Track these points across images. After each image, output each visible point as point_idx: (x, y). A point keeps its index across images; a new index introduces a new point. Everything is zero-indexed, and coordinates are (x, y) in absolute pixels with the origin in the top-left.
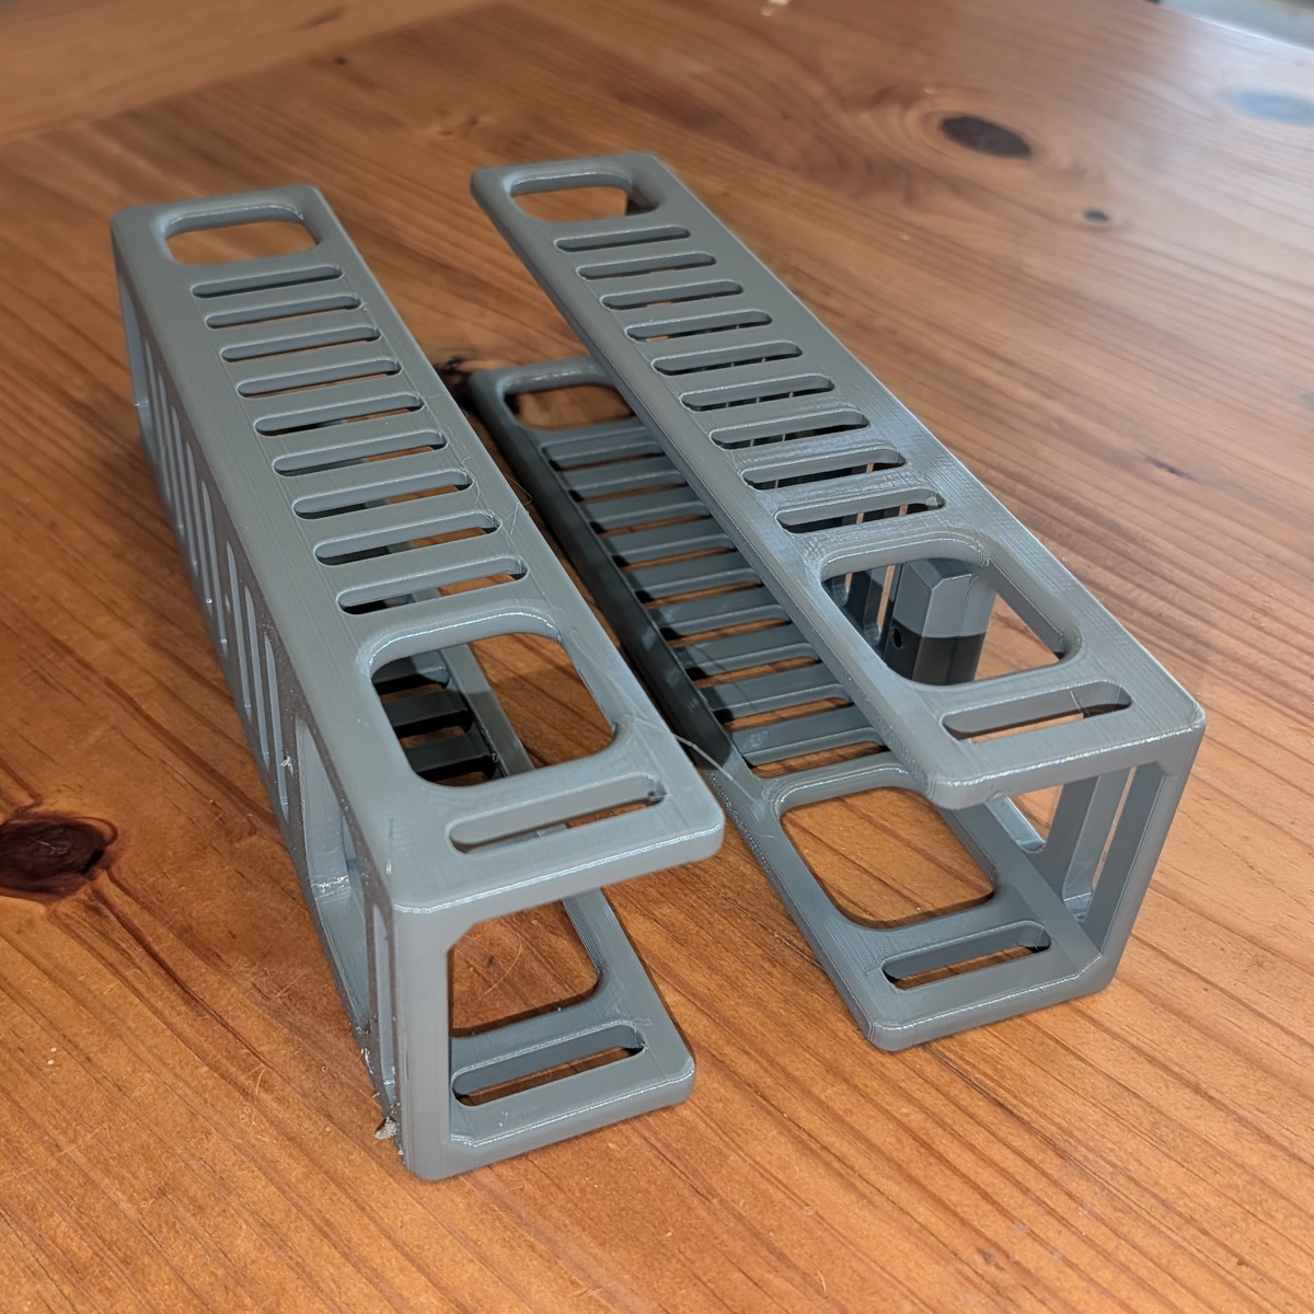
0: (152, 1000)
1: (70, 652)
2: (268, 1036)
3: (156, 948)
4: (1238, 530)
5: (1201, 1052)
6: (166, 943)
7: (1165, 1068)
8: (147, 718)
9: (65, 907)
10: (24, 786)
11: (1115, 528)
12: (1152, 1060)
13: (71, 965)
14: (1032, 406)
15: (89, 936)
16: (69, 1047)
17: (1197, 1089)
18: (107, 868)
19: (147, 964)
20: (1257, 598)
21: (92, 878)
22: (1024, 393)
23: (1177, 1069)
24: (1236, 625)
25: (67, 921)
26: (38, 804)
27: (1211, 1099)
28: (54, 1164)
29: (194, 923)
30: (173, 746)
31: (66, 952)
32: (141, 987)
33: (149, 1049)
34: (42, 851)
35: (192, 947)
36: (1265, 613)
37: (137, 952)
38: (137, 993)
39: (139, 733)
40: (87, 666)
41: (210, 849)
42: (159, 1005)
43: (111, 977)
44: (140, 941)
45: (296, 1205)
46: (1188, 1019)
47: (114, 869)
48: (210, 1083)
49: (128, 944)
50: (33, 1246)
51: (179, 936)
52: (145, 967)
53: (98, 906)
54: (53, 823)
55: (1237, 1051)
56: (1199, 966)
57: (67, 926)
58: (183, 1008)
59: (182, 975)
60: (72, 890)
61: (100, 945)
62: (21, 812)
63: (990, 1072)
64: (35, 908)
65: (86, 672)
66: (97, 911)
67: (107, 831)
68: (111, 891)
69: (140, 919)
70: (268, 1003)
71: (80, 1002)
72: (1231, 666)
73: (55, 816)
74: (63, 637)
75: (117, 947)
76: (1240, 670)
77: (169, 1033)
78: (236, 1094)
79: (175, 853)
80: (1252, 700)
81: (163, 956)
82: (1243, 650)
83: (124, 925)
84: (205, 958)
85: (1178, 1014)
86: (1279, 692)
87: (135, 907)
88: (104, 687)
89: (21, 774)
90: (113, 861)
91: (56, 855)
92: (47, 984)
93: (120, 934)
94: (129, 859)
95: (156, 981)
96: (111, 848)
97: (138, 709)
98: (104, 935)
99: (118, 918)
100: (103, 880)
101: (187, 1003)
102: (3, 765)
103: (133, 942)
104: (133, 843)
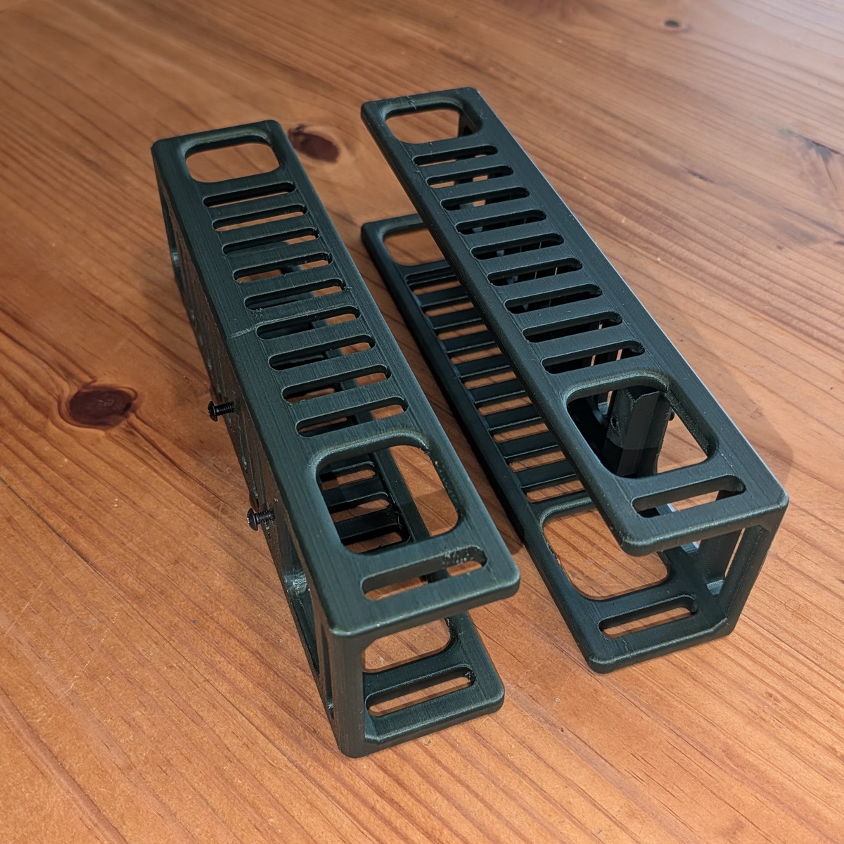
0: (164, 474)
1: (101, 301)
2: (223, 488)
3: (164, 450)
4: (734, 210)
6: (168, 447)
8: (147, 335)
9: (114, 432)
10: (86, 372)
11: (667, 211)
13: (121, 460)
14: (626, 143)
15: (129, 445)
16: (123, 497)
18: (134, 412)
19: (159, 457)
20: (739, 247)
21: (127, 417)
22: (622, 135)
24: (727, 263)
25: (116, 438)
26: (95, 381)
28: (123, 552)
29: (182, 437)
30: (161, 349)
31: (117, 453)
32: (157, 468)
33: (164, 497)
34: (100, 405)
35: (182, 448)
36: (744, 255)
37: (154, 452)
38: (156, 471)
39: (143, 342)
40: (111, 308)
41: (186, 401)
42: (167, 476)
43: (141, 464)
44: (155, 447)
45: (242, 564)
47: (138, 412)
48: (196, 511)
49: (148, 447)
50: (117, 588)
51: (175, 444)
52: (159, 459)
53: (131, 430)
54: (103, 390)
57: (116, 441)
58: (180, 477)
59: (177, 462)
60: (117, 423)
61: (134, 449)
62: (86, 385)
64: (100, 433)
65: (111, 312)
66: (132, 433)
67: (132, 394)
68: (138, 423)
69: (154, 436)
70: (222, 473)
71: (127, 476)
72: (722, 285)
73: (104, 387)
74: (97, 294)
75: (144, 450)
76: (727, 287)
77: (173, 489)
78: (209, 516)
79: (168, 403)
80: (731, 303)
81: (168, 454)
82: (729, 277)
83: (146, 439)
84: (189, 454)
86: (746, 298)
87: (151, 430)
88: (122, 319)
89: (84, 366)
90: (137, 408)
91: (107, 407)
92: (110, 469)
93: (144, 444)
94: (145, 406)
95: (165, 465)
96: (135, 402)
97: (142, 331)
98: (136, 444)
99: (143, 436)
100: (132, 417)
101: (181, 475)
102: (74, 362)
103: (151, 447)
104: (146, 398)
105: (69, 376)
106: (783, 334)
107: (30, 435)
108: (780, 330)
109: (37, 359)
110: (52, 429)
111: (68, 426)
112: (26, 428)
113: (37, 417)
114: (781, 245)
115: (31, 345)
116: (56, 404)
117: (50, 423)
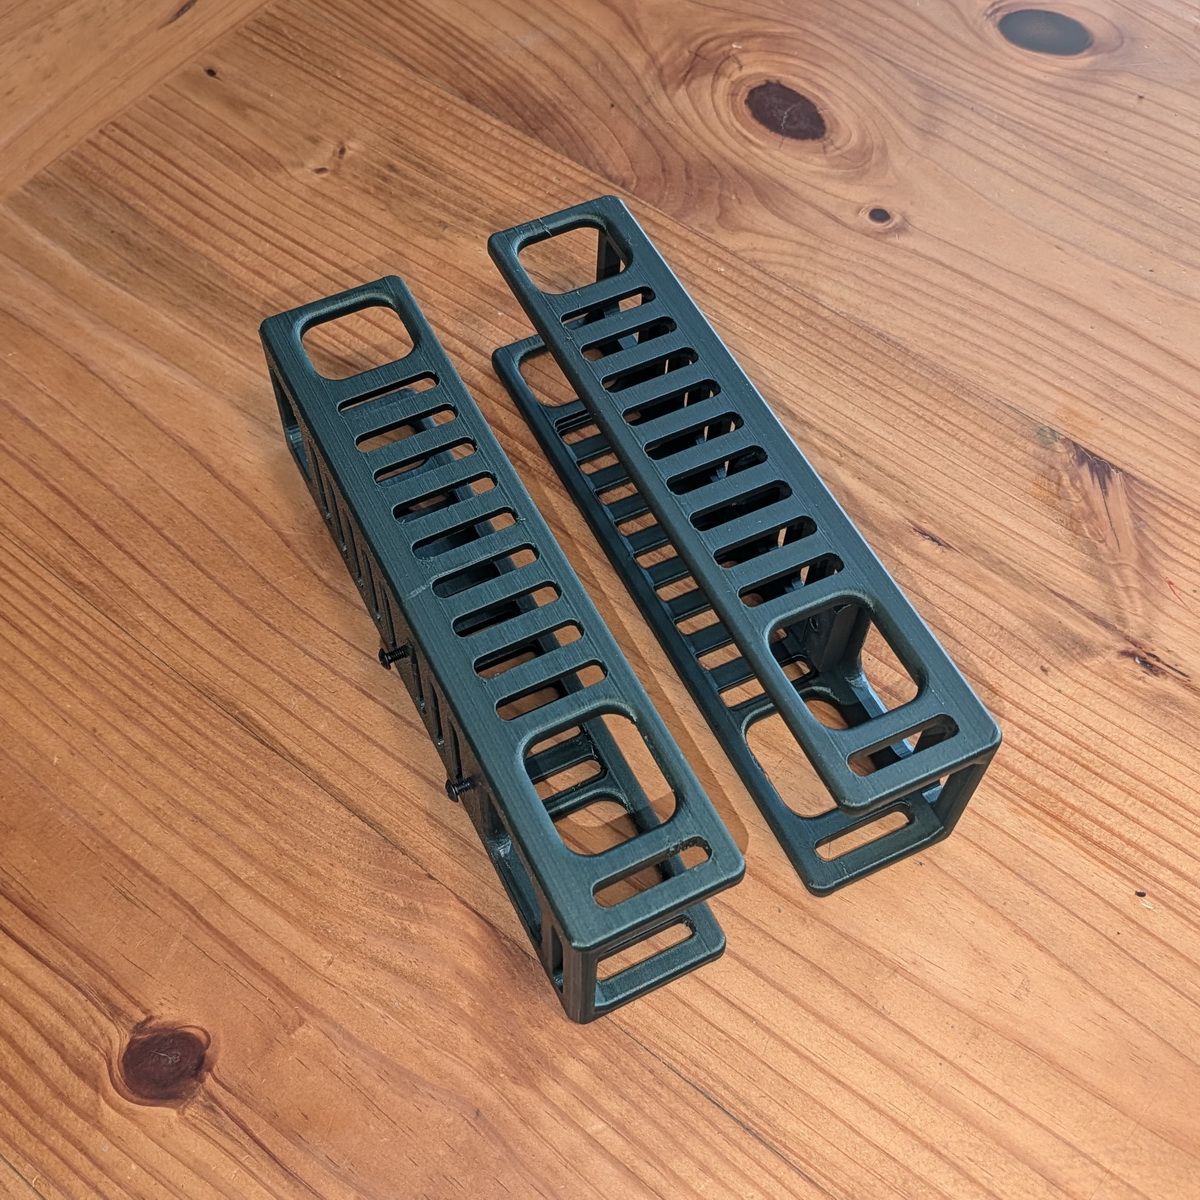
0: (264, 1179)
1: (138, 866)
3: (257, 1135)
5: (935, 1118)
6: (263, 1130)
7: (913, 1135)
8: (207, 924)
9: (190, 1111)
10: (137, 1004)
12: (904, 1129)
13: (205, 1158)
15: (211, 1131)
17: (932, 1149)
18: (210, 1070)
19: (253, 1148)
21: (202, 1081)
23: (919, 1134)
25: (193, 1121)
26: (150, 1019)
27: (939, 1154)
29: (278, 1110)
30: (231, 950)
31: (198, 1147)
32: (254, 1169)
34: (163, 1061)
35: (281, 1131)
37: (245, 1139)
38: (253, 1175)
40: (153, 878)
42: (269, 1182)
43: (232, 1164)
44: (246, 1131)
46: (929, 1092)
47: (215, 1069)
49: (238, 1134)
51: (271, 1123)
52: (253, 1153)
53: (212, 1104)
54: (165, 1035)
55: (959, 1114)
56: (936, 1044)
57: (194, 1125)
58: (286, 1183)
59: (279, 1155)
60: (192, 1091)
61: (219, 1138)
62: (139, 1027)
63: (803, 1154)
64: (172, 1113)
65: (154, 885)
66: (214, 1111)
67: (203, 1038)
68: (218, 1091)
69: (243, 1112)
70: (338, 1170)
71: (216, 1188)
73: (165, 1028)
74: (129, 852)
75: (231, 1138)
79: (253, 1050)
81: (264, 1142)
83: (232, 1119)
84: (290, 1138)
85: (922, 1088)
87: (236, 1101)
88: (170, 898)
89: (132, 992)
90: (212, 1063)
91: (173, 1065)
92: (194, 1177)
93: (230, 1126)
94: (223, 1058)
95: (263, 1162)
96: (208, 1052)
97: (199, 917)
98: (221, 1129)
99: (227, 1113)
100: (209, 1079)
101: (286, 1177)
102: (118, 986)
103: (241, 1131)
104: (222, 1045)
105: (115, 1013)
106: (1052, 838)
107: (79, 1126)
108: (1050, 831)
109: (67, 983)
110: (109, 1114)
111: (126, 1104)
112: (72, 1114)
113: (83, 1092)
114: (1047, 666)
115: (55, 958)
116: (105, 1065)
117: (102, 1102)
